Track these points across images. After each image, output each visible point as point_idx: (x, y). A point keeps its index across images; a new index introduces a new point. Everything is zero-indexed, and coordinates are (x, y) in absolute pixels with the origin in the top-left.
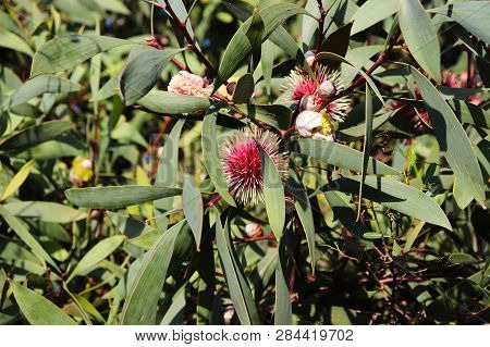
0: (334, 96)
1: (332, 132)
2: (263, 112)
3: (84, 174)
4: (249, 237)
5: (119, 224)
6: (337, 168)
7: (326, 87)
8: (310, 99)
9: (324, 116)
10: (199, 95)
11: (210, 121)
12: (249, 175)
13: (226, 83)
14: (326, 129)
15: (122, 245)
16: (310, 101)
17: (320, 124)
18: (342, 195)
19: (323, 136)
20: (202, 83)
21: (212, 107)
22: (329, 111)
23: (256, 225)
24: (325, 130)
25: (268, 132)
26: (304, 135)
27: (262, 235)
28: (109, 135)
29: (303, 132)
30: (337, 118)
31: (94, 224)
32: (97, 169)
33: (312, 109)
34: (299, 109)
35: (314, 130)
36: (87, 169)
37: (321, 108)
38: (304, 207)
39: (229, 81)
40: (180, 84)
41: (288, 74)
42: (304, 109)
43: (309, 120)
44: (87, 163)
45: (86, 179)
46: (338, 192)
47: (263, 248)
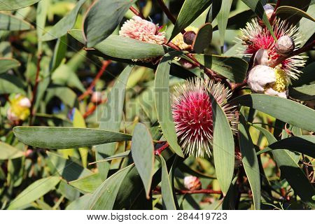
0: (291, 52)
1: (285, 89)
2: (220, 63)
3: (21, 113)
4: (187, 189)
5: (58, 165)
6: (288, 126)
7: (284, 42)
8: (266, 53)
9: (278, 72)
10: (151, 41)
11: (164, 69)
12: (197, 126)
13: (183, 32)
14: (280, 85)
15: (57, 186)
16: (265, 56)
17: (274, 80)
18: (291, 154)
19: (277, 93)
20: (154, 30)
21: (167, 55)
22: (284, 67)
23: (195, 178)
24: (278, 86)
25: (219, 84)
26: (256, 89)
27: (200, 188)
28: (50, 76)
29: (255, 87)
30: (292, 75)
31: (28, 163)
32: (35, 109)
33: (266, 64)
34: (253, 63)
35: (268, 86)
36: (25, 107)
37: (277, 64)
38: (252, 164)
39: (187, 29)
40: (133, 30)
41: (244, 26)
42: (258, 63)
43: (263, 74)
44: (26, 102)
45: (23, 117)
46: (287, 151)
47: (198, 201)
